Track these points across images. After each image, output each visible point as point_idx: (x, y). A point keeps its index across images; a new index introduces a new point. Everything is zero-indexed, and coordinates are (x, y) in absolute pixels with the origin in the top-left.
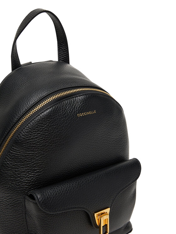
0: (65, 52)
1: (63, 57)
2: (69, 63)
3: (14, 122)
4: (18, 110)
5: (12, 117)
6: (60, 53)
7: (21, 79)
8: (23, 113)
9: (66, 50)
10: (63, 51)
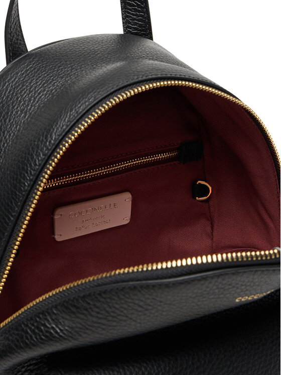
0: (139, 11)
1: (136, 24)
2: (151, 38)
3: (25, 191)
4: (28, 160)
5: (17, 178)
6: (127, 16)
7: (27, 86)
8: (40, 165)
9: (141, 7)
10: (136, 10)
